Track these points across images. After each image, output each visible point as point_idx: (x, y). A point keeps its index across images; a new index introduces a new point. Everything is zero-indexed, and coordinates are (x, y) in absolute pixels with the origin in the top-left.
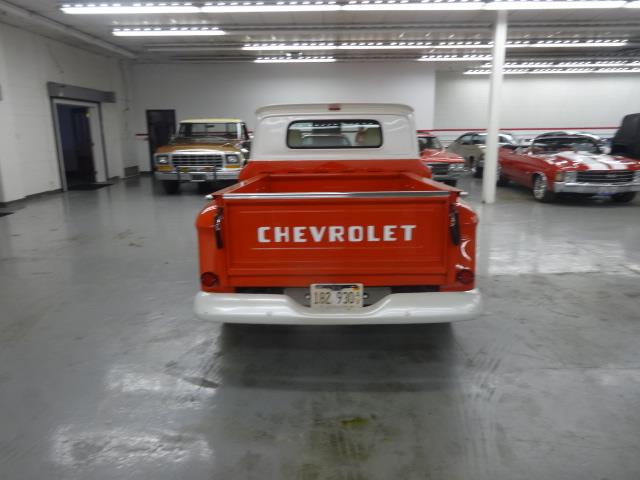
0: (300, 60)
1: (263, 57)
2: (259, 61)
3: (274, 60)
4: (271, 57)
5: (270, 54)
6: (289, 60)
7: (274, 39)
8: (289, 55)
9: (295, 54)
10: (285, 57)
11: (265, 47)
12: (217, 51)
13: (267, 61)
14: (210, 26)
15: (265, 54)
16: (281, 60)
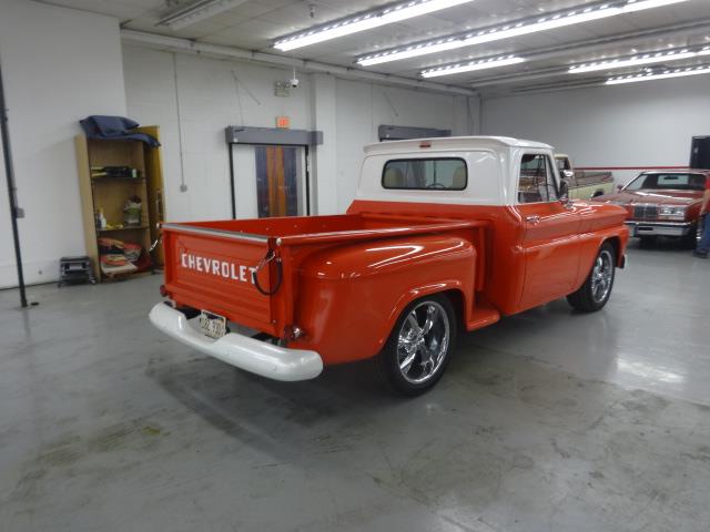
0: (666, 75)
1: (615, 77)
2: (610, 82)
3: (630, 80)
4: (625, 76)
5: (624, 72)
6: (650, 77)
7: (634, 51)
8: (649, 70)
9: (657, 68)
10: (645, 74)
11: (616, 64)
12: (551, 78)
13: (620, 81)
14: (506, 55)
15: (616, 73)
16: (640, 78)
